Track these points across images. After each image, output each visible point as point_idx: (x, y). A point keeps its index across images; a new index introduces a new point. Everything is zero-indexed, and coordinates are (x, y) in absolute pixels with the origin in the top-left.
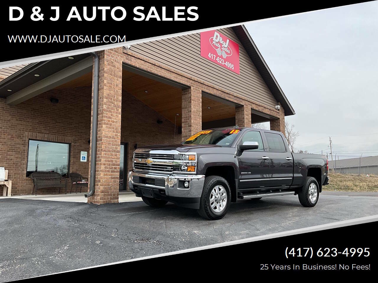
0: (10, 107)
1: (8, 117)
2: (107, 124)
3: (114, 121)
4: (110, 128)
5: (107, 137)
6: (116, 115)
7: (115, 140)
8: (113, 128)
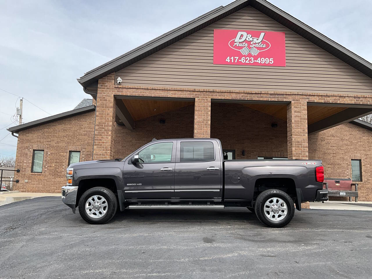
0: (131, 131)
1: (130, 139)
2: (98, 145)
3: (104, 142)
4: (100, 147)
5: (97, 155)
6: (106, 137)
7: (105, 157)
8: (103, 148)
